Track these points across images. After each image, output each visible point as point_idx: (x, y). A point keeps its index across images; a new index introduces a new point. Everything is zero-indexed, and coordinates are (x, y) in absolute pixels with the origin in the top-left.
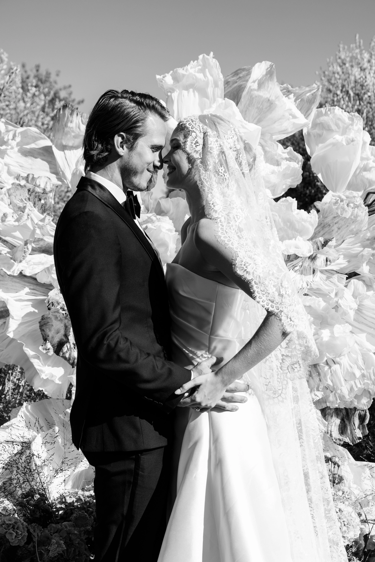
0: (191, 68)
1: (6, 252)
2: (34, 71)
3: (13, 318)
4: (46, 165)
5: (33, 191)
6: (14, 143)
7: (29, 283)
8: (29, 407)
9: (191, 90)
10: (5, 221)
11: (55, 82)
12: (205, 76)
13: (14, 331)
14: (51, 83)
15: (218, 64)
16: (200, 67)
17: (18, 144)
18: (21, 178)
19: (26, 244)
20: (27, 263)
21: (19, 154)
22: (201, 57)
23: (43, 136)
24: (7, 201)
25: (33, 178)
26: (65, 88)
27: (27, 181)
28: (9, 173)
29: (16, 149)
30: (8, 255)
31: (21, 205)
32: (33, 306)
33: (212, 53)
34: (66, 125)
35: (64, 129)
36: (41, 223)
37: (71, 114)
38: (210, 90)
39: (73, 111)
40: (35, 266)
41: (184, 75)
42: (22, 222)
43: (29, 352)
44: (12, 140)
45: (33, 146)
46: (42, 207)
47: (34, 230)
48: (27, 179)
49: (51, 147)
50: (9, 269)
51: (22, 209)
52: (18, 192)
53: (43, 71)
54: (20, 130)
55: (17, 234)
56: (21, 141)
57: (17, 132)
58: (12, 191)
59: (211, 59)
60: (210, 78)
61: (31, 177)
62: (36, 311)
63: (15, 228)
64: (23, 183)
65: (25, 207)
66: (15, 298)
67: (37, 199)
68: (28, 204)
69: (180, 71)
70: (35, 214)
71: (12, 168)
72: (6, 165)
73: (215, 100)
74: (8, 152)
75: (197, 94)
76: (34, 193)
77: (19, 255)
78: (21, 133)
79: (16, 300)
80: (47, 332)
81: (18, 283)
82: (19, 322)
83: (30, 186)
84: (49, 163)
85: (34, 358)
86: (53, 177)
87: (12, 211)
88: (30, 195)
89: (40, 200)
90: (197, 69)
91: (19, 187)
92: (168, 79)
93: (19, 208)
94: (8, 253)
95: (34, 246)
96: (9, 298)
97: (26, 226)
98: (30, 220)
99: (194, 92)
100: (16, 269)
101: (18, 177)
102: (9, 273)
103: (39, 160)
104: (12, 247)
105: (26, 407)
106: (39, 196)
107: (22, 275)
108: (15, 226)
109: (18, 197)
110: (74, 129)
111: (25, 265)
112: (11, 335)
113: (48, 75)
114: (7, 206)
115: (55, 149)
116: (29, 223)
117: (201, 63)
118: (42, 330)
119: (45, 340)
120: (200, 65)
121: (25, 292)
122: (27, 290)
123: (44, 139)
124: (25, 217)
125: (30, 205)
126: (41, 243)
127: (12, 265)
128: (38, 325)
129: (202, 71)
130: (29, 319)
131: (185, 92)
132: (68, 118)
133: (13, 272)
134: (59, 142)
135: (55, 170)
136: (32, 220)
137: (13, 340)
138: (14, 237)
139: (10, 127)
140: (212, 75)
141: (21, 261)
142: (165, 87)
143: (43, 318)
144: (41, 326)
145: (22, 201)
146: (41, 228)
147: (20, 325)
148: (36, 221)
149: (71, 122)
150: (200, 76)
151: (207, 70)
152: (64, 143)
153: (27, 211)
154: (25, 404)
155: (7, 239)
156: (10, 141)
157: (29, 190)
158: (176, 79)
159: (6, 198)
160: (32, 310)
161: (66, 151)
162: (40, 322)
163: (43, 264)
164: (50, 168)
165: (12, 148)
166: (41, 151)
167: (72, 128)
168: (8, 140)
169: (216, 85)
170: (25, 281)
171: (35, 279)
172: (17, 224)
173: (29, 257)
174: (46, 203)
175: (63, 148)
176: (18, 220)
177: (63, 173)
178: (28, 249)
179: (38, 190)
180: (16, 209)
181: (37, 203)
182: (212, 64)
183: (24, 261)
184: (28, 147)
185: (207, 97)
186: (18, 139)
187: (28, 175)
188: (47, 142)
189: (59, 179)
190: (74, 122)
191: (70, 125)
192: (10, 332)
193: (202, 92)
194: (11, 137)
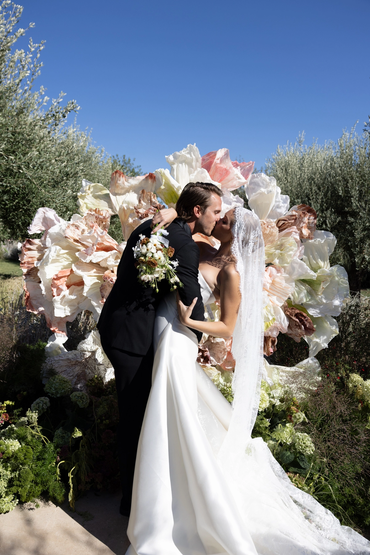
0: (183, 152)
1: (83, 250)
2: (123, 158)
3: (86, 286)
4: (106, 204)
5: (98, 218)
6: (89, 192)
7: (96, 267)
8: (95, 333)
9: (184, 164)
10: (83, 233)
11: (133, 164)
12: (191, 156)
13: (86, 292)
14: (131, 164)
15: (198, 149)
16: (188, 151)
17: (91, 193)
18: (92, 211)
19: (93, 246)
20: (94, 256)
21: (93, 198)
22: (188, 145)
23: (105, 188)
24: (85, 223)
25: (99, 210)
26: (138, 167)
27: (96, 213)
28: (87, 207)
29: (91, 195)
30: (84, 251)
31: (91, 225)
32: (98, 279)
33: (195, 144)
34: (117, 182)
35: (116, 184)
36: (101, 235)
37: (120, 176)
38: (194, 164)
39: (120, 175)
40: (98, 258)
41: (179, 156)
42: (92, 234)
43: (94, 304)
44: (88, 190)
45: (100, 193)
46: (104, 226)
47: (98, 238)
48: (95, 211)
49: (109, 194)
50: (85, 259)
51: (92, 227)
52: (90, 218)
53: (127, 158)
54: (93, 184)
55: (90, 240)
56: (94, 191)
57: (91, 186)
58: (87, 217)
59: (194, 146)
60: (194, 157)
61: (98, 210)
62: (100, 282)
63: (88, 237)
64: (93, 213)
65: (93, 226)
66: (88, 275)
67: (101, 222)
68: (95, 224)
69: (178, 153)
70: (99, 230)
71: (88, 205)
72: (85, 203)
73: (196, 169)
74: (87, 196)
75: (187, 166)
76: (99, 219)
77: (90, 251)
78: (93, 186)
79: (88, 276)
80: (104, 293)
81: (90, 266)
82: (89, 288)
83: (97, 215)
84: (108, 202)
85: (97, 307)
86: (110, 210)
87: (87, 228)
88: (97, 220)
89: (103, 222)
90: (186, 152)
91: (91, 215)
92: (171, 158)
93: (91, 226)
94: (84, 250)
95: (98, 247)
96: (84, 275)
97: (94, 236)
98: (96, 233)
99: (185, 164)
100: (88, 260)
101: (91, 210)
102: (84, 261)
103: (102, 201)
104: (86, 247)
105: (93, 333)
106: (102, 220)
107: (91, 263)
108: (88, 236)
109: (91, 221)
110: (121, 184)
111: (93, 257)
112: (85, 294)
113: (129, 160)
114: (84, 225)
115: (111, 195)
116: (96, 235)
117: (189, 149)
118: (101, 292)
119: (103, 297)
120: (188, 150)
121: (93, 272)
122: (95, 270)
123: (106, 190)
124: (93, 231)
125: (96, 225)
126: (102, 245)
127: (86, 257)
128: (99, 289)
129: (189, 153)
130: (95, 286)
131: (180, 165)
132: (118, 178)
133: (87, 261)
134: (113, 191)
135: (111, 206)
136: (97, 233)
137: (86, 297)
138: (88, 242)
139: (88, 183)
140: (194, 155)
141: (90, 255)
142: (169, 162)
143: (102, 286)
144: (101, 290)
145: (92, 223)
146: (101, 237)
147: (90, 289)
148: (99, 233)
149: (119, 181)
150: (188, 156)
151: (192, 152)
152: (116, 192)
153: (94, 228)
154: (92, 331)
155: (84, 243)
156: (87, 191)
157: (96, 217)
158: (175, 157)
159: (84, 221)
160: (97, 281)
161: (117, 196)
162: (100, 288)
163: (102, 257)
164: (108, 205)
165: (88, 194)
166: (104, 196)
167: (120, 183)
168: (86, 190)
169: (197, 161)
170: (94, 266)
171: (99, 265)
172: (89, 235)
173: (95, 253)
174: (106, 224)
175: (115, 194)
176: (89, 233)
177: (115, 208)
178: (94, 248)
179: (101, 217)
180: (89, 227)
181: (101, 224)
182: (195, 149)
183: (92, 255)
184: (97, 194)
185: (193, 168)
186: (92, 190)
187: (96, 209)
188: (107, 192)
189: (113, 211)
190: (121, 180)
191: (118, 182)
192: (84, 293)
193: (190, 165)
194: (87, 188)
